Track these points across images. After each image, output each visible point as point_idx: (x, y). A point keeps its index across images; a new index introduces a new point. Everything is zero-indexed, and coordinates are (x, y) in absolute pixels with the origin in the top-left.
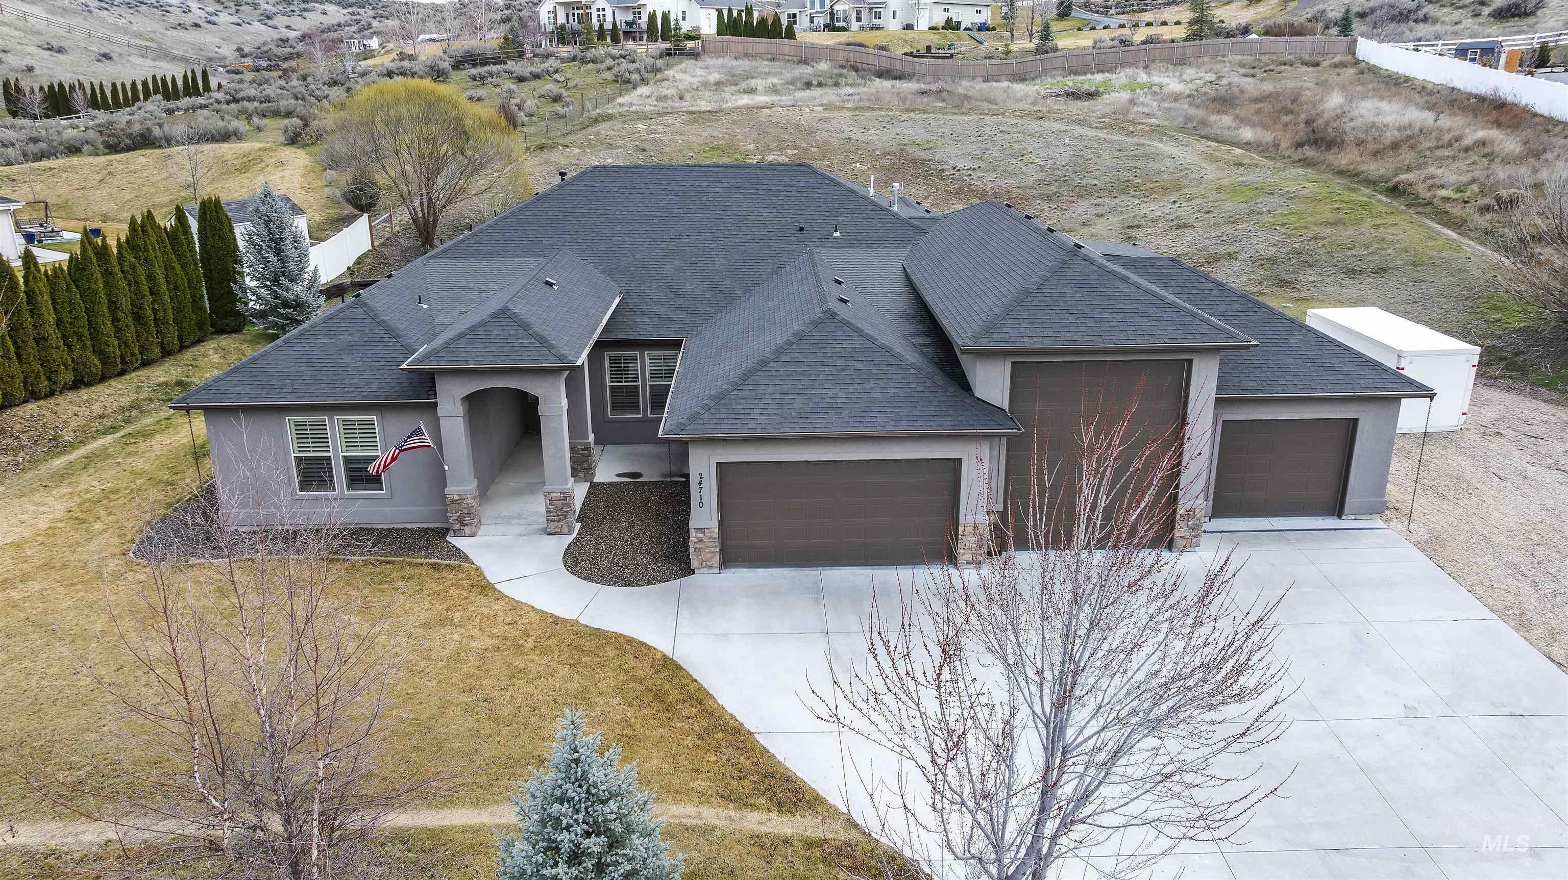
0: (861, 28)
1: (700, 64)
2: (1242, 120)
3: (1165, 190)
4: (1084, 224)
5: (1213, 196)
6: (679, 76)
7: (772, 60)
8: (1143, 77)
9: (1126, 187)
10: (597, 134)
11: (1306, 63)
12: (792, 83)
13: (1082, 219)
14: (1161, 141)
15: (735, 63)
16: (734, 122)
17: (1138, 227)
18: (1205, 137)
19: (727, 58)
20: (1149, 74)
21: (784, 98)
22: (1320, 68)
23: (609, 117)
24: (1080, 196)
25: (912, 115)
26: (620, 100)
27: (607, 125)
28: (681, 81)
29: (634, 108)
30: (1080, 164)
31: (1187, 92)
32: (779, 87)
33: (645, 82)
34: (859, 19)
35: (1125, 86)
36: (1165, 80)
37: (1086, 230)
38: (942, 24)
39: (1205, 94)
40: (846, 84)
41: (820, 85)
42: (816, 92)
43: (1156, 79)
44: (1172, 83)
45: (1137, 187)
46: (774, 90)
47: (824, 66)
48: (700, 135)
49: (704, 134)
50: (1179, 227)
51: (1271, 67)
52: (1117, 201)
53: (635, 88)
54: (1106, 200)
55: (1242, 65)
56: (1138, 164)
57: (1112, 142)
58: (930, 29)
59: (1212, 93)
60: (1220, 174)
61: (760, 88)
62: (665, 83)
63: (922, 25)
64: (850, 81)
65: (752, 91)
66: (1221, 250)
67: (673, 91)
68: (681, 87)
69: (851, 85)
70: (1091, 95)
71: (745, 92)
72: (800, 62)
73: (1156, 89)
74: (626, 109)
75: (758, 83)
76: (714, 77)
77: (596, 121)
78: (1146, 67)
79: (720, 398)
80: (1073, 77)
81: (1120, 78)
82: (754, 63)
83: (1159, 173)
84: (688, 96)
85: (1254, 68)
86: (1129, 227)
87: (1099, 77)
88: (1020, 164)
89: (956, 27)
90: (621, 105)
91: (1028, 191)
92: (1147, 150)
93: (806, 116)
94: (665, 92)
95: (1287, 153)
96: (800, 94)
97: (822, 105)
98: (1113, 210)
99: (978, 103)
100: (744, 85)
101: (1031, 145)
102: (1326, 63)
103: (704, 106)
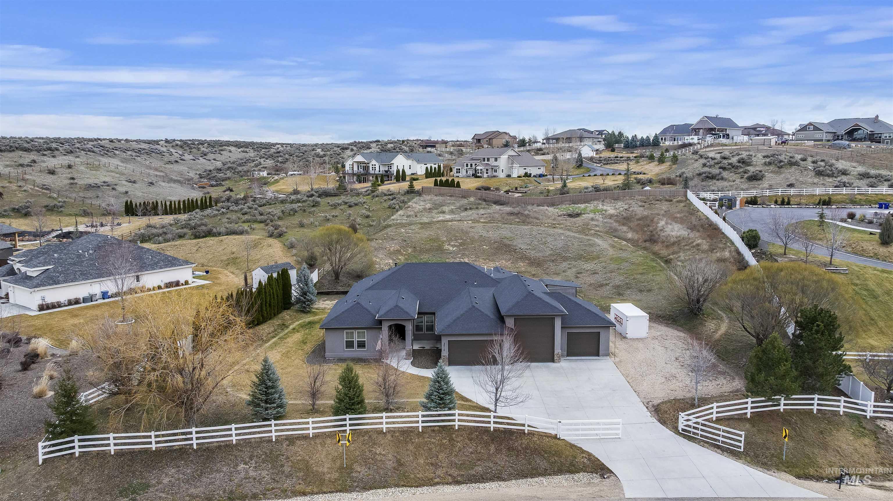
0: (488, 176)
1: (422, 198)
2: (631, 229)
3: (594, 259)
4: (564, 272)
5: (608, 261)
6: (414, 205)
7: (451, 196)
8: (600, 207)
9: (580, 257)
10: (387, 234)
11: (667, 200)
12: (459, 208)
13: (563, 269)
14: (597, 238)
15: (436, 198)
16: (438, 228)
17: (581, 273)
18: (615, 237)
19: (432, 195)
20: (603, 205)
21: (457, 216)
22: (672, 202)
23: (390, 226)
24: (564, 261)
25: (506, 225)
26: (392, 218)
27: (389, 229)
28: (415, 207)
29: (399, 221)
30: (566, 248)
31: (616, 214)
32: (454, 210)
33: (401, 208)
34: (487, 173)
35: (592, 210)
36: (609, 208)
37: (564, 274)
38: (523, 175)
39: (622, 215)
40: (481, 208)
41: (470, 209)
42: (470, 212)
43: (605, 208)
44: (610, 209)
45: (584, 257)
46: (452, 212)
47: (472, 199)
48: (426, 234)
49: (427, 234)
50: (594, 274)
51: (652, 202)
52: (576, 263)
53: (397, 211)
54: (573, 262)
55: (641, 201)
56: (587, 248)
57: (579, 238)
58: (518, 177)
59: (625, 215)
60: (614, 253)
61: (446, 211)
62: (409, 209)
63: (515, 175)
64: (483, 206)
65: (443, 212)
66: (605, 282)
67: (412, 213)
68: (416, 211)
69: (484, 208)
70: (578, 215)
71: (441, 213)
72: (462, 197)
73: (604, 212)
74: (395, 222)
75: (446, 209)
76: (428, 206)
77: (385, 227)
78: (603, 201)
79: (449, 326)
80: (573, 205)
81: (591, 206)
82: (443, 198)
83: (593, 252)
84: (418, 215)
85: (645, 202)
86: (578, 273)
87: (583, 206)
88: (545, 248)
89: (530, 176)
90: (393, 220)
91: (546, 258)
92: (591, 242)
93: (465, 225)
94: (410, 213)
95: (640, 244)
96: (463, 214)
97: (471, 220)
98: (574, 266)
99: (532, 220)
100: (440, 210)
101: (549, 239)
102: (675, 200)
103: (425, 220)
